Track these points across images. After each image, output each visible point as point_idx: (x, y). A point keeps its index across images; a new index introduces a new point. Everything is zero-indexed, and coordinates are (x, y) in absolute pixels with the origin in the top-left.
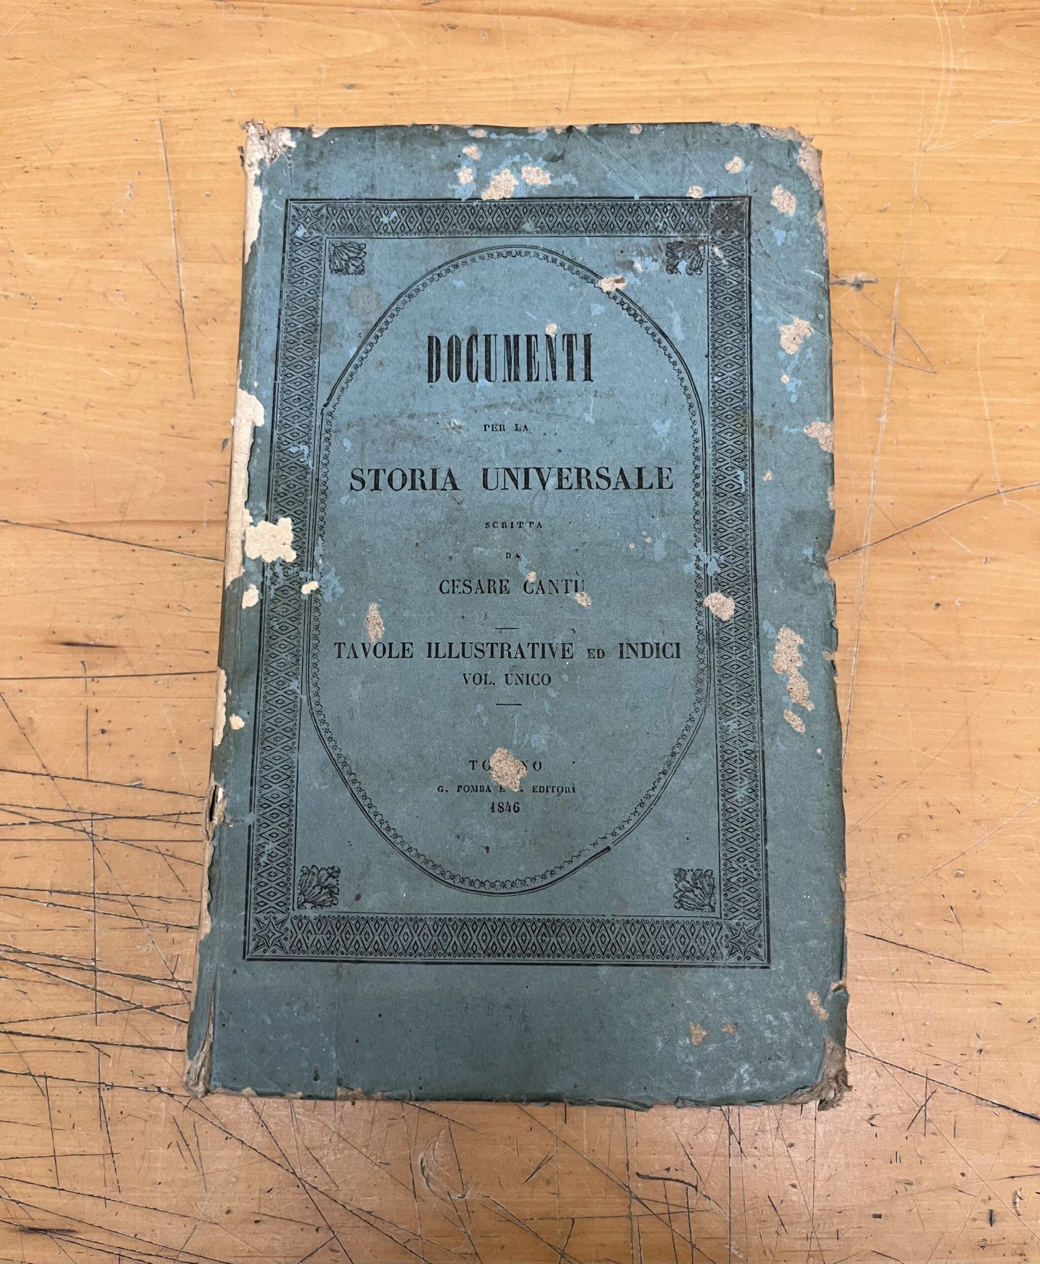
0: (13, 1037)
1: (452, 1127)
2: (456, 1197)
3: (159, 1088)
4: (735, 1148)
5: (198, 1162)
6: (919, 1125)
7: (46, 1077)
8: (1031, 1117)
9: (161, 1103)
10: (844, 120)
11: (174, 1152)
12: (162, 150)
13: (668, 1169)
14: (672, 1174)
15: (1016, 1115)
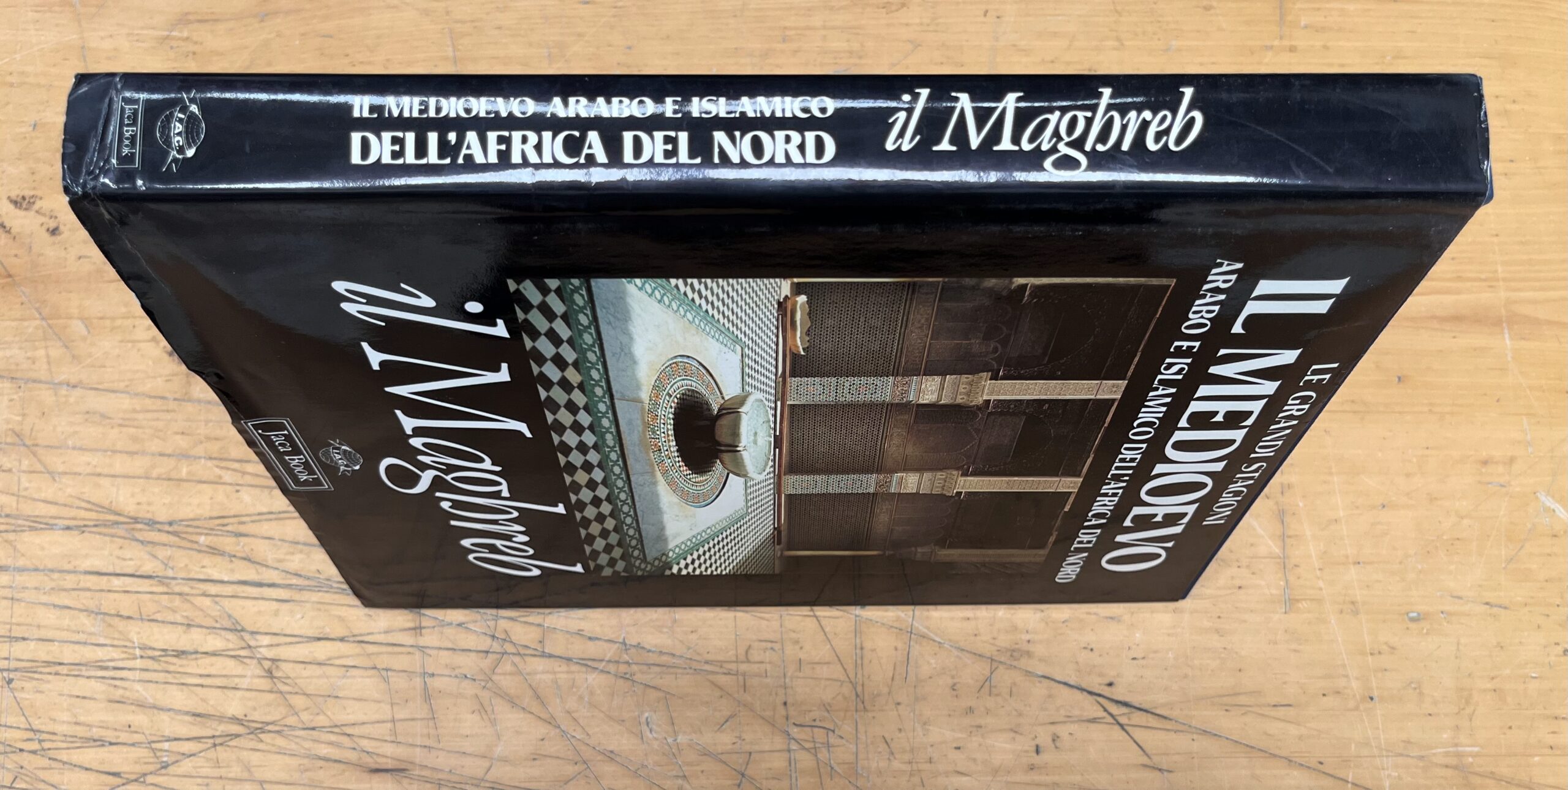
0: (363, 645)
1: (668, 696)
2: (670, 740)
3: (466, 677)
4: (861, 706)
5: (493, 722)
6: (986, 689)
7: (387, 670)
8: (1065, 684)
9: (466, 684)
10: (941, 20)
11: (476, 717)
12: (450, 49)
13: (815, 720)
14: (817, 723)
15: (1053, 682)
